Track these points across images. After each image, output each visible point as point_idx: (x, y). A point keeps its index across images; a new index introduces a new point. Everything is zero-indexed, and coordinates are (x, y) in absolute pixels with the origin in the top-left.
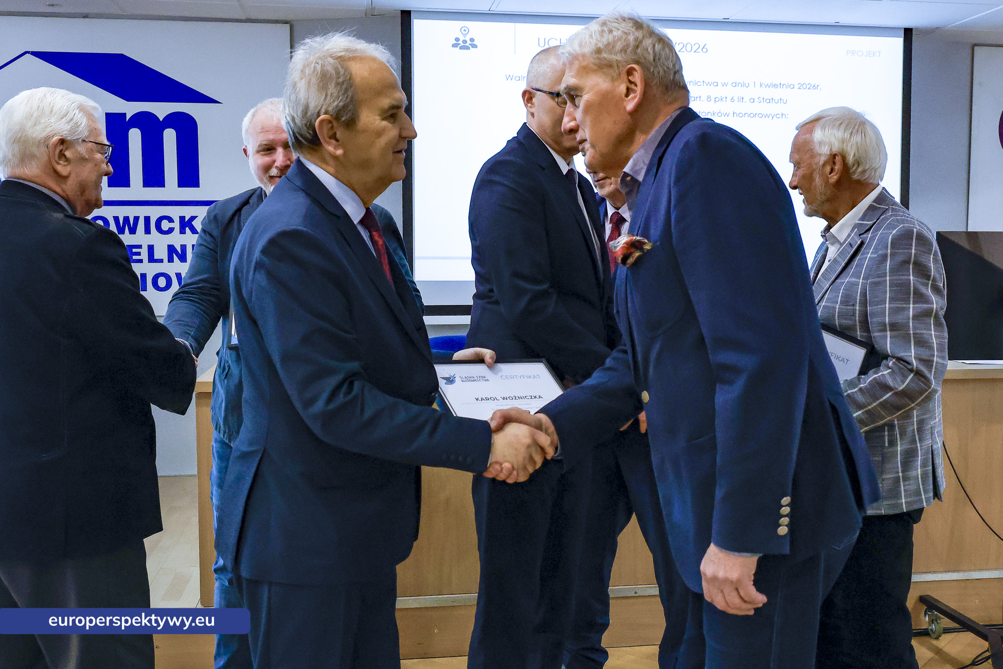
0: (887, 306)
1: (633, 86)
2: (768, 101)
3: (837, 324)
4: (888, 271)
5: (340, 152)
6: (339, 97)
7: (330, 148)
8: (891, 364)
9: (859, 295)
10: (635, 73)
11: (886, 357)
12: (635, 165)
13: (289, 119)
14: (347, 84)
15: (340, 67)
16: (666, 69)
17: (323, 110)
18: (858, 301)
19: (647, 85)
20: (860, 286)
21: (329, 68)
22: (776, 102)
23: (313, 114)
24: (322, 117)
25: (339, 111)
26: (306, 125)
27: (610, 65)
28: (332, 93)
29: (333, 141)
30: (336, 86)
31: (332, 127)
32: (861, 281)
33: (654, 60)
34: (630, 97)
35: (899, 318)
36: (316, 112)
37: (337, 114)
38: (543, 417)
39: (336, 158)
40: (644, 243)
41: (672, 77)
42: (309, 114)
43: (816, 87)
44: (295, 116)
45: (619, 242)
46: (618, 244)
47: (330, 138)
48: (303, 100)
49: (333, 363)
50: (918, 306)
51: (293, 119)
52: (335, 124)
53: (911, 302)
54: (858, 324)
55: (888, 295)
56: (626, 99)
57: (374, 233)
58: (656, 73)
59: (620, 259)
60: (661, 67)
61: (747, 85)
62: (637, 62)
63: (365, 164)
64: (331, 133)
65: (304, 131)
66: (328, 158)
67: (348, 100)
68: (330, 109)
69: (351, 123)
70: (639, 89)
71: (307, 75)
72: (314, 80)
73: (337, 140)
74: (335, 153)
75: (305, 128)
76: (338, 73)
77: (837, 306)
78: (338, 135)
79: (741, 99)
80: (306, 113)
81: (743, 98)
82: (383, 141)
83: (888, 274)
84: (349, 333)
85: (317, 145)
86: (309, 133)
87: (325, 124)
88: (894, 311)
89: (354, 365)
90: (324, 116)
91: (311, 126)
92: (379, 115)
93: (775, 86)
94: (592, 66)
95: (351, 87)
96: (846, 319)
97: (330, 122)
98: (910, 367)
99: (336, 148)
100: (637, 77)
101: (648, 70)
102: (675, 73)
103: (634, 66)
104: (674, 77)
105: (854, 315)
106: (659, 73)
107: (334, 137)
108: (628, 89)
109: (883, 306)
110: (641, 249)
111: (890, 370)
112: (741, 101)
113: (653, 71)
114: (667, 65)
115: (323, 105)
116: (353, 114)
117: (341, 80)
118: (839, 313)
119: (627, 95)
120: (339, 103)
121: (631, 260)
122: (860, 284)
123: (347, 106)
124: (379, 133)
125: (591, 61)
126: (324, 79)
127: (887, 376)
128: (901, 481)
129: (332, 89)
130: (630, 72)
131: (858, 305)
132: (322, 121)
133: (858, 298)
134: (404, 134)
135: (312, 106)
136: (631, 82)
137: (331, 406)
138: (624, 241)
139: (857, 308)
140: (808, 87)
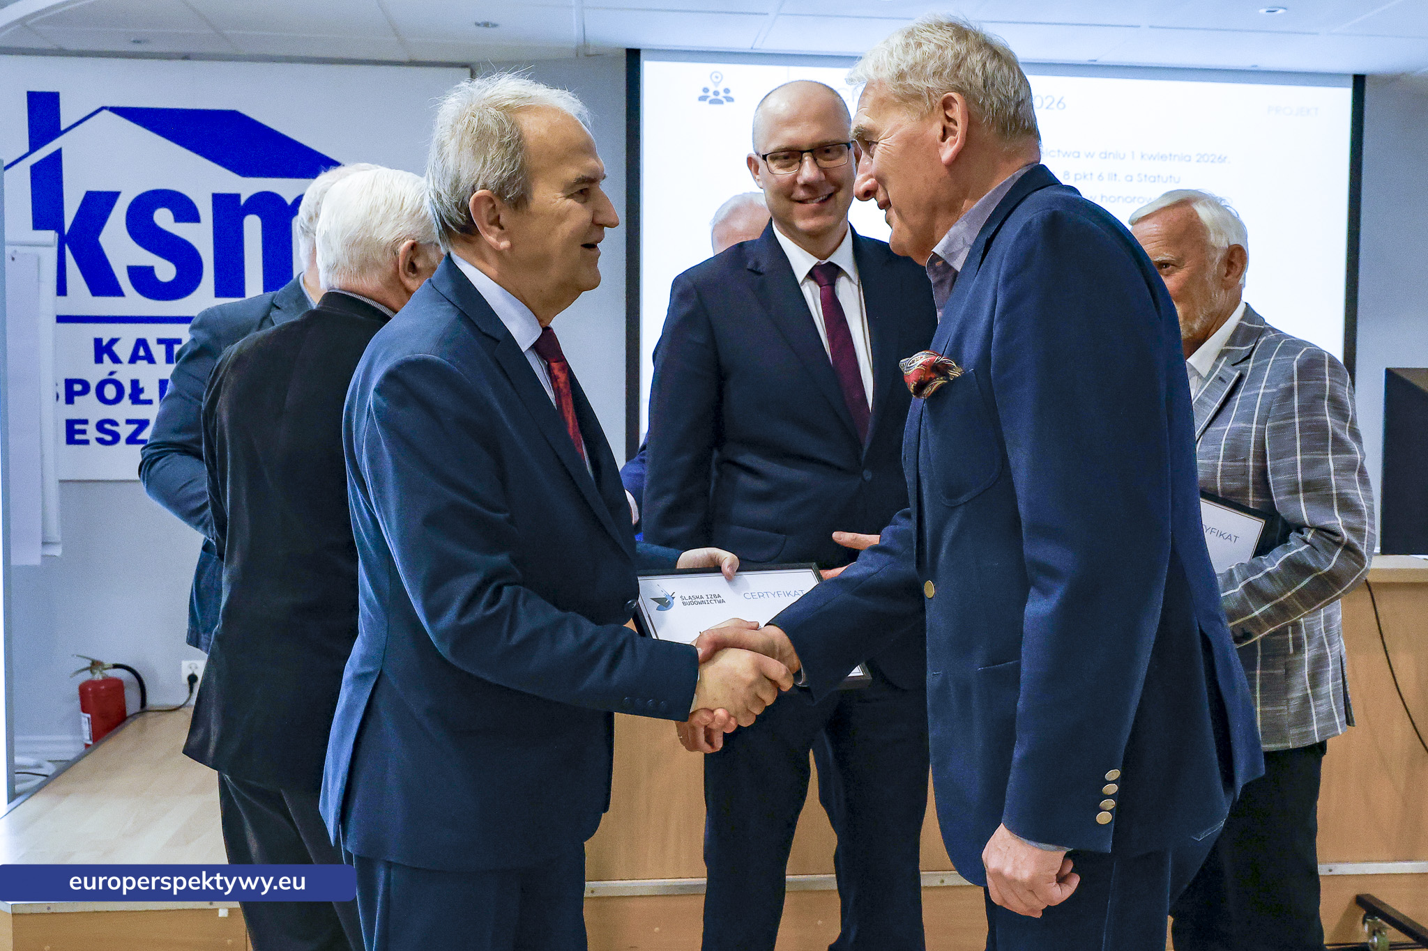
0: (1299, 457)
1: (952, 126)
2: (1152, 179)
3: (1219, 488)
4: (1296, 410)
5: (504, 244)
6: (503, 164)
7: (491, 239)
8: (1309, 537)
9: (1252, 445)
10: (954, 105)
11: (1300, 528)
12: (950, 244)
13: (433, 196)
14: (516, 145)
15: (505, 121)
16: (1003, 98)
17: (480, 183)
18: (1252, 453)
19: (972, 123)
20: (1253, 434)
21: (489, 122)
22: (1165, 180)
23: (465, 190)
24: (479, 192)
25: (503, 184)
26: (456, 204)
27: (917, 97)
28: (493, 159)
29: (496, 229)
30: (498, 148)
31: (494, 207)
32: (1254, 426)
33: (985, 87)
34: (948, 140)
35: (1316, 474)
36: (471, 185)
37: (500, 188)
38: (776, 632)
39: (499, 253)
40: (952, 367)
41: (1012, 111)
42: (461, 189)
43: (1222, 159)
44: (442, 192)
45: (913, 362)
46: (912, 365)
47: (491, 224)
48: (452, 168)
49: (474, 556)
50: (1339, 456)
51: (439, 196)
52: (498, 203)
53: (1330, 452)
54: (1251, 486)
55: (1298, 444)
56: (943, 144)
57: (554, 365)
58: (987, 104)
59: (912, 387)
60: (996, 95)
61: (1122, 156)
62: (958, 90)
63: (540, 262)
64: (492, 218)
65: (454, 214)
66: (488, 253)
67: (516, 169)
68: (490, 181)
69: (520, 202)
70: (960, 129)
71: (458, 132)
72: (467, 139)
73: (501, 228)
74: (498, 246)
75: (456, 210)
76: (502, 130)
77: (1220, 463)
78: (502, 220)
79: (1114, 176)
80: (457, 187)
81: (1115, 175)
82: (567, 228)
83: (1297, 415)
84: (498, 510)
85: (473, 235)
86: (462, 218)
87: (483, 203)
88: (1308, 465)
89: (502, 559)
90: (481, 191)
91: (462, 206)
92: (563, 192)
93: (1163, 157)
94: (893, 98)
95: (521, 150)
96: (1234, 480)
97: (491, 200)
98: (1338, 539)
99: (499, 238)
100: (957, 112)
101: (975, 100)
102: (1018, 105)
103: (954, 95)
104: (1016, 111)
105: (1246, 473)
106: (991, 105)
107: (496, 222)
108: (944, 129)
109: (1293, 458)
110: (946, 375)
111: (1308, 546)
112: (1114, 178)
113: (983, 102)
114: (1005, 93)
115: (480, 175)
116: (522, 189)
117: (506, 140)
118: (1222, 472)
119: (944, 139)
120: (503, 172)
121: (929, 391)
122: (1254, 430)
123: (515, 176)
124: (561, 217)
125: (891, 88)
126: (482, 138)
127: (1305, 554)
128: (1311, 700)
129: (493, 151)
130: (947, 105)
131: (1251, 459)
132: (478, 200)
133: (1252, 449)
134: (600, 219)
135: (464, 176)
136: (949, 119)
137: (466, 621)
138: (921, 361)
139: (1251, 464)
140: (1211, 158)
